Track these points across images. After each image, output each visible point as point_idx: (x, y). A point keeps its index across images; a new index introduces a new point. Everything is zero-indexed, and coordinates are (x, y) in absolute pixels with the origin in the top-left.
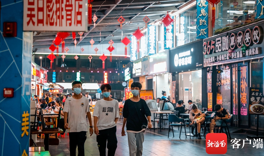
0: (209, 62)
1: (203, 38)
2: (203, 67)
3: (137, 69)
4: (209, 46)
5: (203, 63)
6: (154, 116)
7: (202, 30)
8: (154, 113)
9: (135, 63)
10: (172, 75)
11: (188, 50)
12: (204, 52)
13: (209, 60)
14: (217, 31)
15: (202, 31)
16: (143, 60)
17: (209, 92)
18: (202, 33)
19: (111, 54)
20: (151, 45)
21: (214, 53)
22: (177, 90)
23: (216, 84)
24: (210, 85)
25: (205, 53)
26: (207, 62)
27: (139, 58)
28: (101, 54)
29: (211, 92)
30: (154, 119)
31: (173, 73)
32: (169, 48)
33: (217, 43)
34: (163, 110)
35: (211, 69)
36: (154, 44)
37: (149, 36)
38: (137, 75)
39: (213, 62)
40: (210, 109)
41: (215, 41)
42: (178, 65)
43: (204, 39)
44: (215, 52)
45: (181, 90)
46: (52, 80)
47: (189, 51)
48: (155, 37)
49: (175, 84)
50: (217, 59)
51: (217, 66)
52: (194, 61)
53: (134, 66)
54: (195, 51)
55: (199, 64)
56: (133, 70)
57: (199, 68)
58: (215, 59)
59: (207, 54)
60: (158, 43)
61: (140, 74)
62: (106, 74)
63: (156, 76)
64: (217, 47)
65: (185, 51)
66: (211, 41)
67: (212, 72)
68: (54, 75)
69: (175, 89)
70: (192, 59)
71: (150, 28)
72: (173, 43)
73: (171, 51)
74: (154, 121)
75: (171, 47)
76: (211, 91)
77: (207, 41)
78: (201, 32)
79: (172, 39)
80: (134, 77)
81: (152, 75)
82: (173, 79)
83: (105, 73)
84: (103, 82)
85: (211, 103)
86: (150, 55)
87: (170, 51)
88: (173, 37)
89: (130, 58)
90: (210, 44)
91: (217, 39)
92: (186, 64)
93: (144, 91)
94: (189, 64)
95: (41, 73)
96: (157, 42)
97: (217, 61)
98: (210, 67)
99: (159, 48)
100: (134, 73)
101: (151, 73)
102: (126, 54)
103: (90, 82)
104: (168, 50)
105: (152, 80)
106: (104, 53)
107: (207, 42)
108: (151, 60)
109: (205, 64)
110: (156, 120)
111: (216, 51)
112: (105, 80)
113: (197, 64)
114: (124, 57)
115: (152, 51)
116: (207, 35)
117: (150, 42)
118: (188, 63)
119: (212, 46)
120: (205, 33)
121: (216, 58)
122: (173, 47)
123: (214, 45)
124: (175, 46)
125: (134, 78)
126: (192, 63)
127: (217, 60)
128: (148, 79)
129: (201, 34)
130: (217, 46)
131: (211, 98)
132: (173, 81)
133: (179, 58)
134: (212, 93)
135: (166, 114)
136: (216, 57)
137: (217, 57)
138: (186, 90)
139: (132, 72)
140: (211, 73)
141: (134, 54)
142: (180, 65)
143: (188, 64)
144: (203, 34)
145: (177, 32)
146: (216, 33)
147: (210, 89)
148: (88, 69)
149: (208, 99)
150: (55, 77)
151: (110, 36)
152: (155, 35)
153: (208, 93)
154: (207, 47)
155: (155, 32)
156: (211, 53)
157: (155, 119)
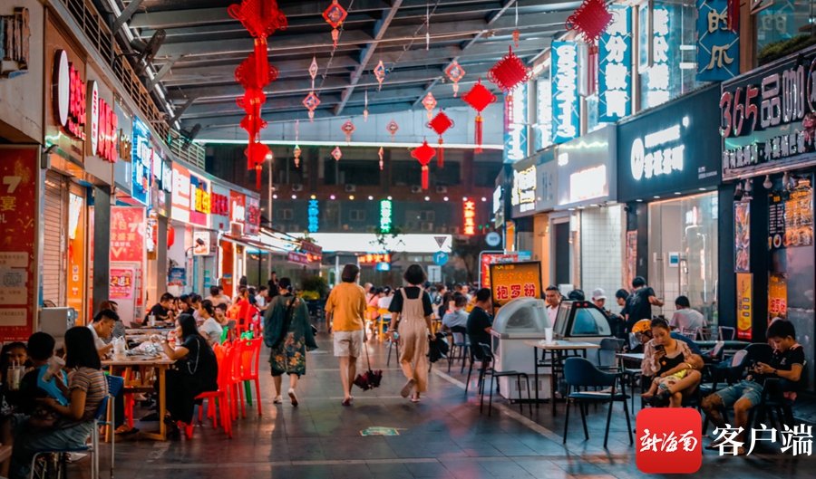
0: (740, 163)
1: (720, 79)
2: (722, 182)
3: (524, 191)
4: (738, 107)
5: (718, 167)
6: (536, 359)
7: (715, 49)
8: (536, 348)
9: (518, 172)
10: (626, 209)
11: (673, 124)
12: (724, 128)
13: (740, 158)
14: (766, 53)
15: (718, 52)
16: (539, 162)
17: (742, 271)
18: (716, 62)
19: (441, 142)
20: (562, 109)
21: (755, 130)
22: (641, 261)
23: (767, 241)
24: (745, 246)
25: (728, 131)
26: (733, 163)
27: (531, 152)
28: (416, 142)
29: (746, 272)
30: (537, 366)
31: (628, 203)
32: (615, 118)
33: (765, 95)
34: (571, 334)
35: (747, 187)
36: (573, 104)
37: (557, 79)
38: (523, 209)
39: (753, 163)
40: (744, 331)
41: (759, 86)
42: (644, 173)
43: (723, 83)
44: (759, 128)
45: (655, 260)
46: (308, 224)
47: (677, 128)
48: (576, 81)
49: (635, 242)
50: (764, 154)
51: (767, 179)
52: (693, 159)
53: (515, 181)
54: (693, 127)
55: (707, 171)
56: (514, 192)
57: (708, 183)
58: (759, 151)
59: (731, 135)
60: (585, 102)
61: (531, 207)
62: (470, 205)
63: (578, 215)
64: (766, 110)
65: (665, 128)
66: (745, 89)
67: (751, 198)
68: (313, 211)
69: (635, 259)
70: (687, 154)
71: (560, 51)
72: (631, 101)
73: (623, 129)
74: (536, 375)
75: (621, 113)
76: (747, 268)
77: (731, 88)
78: (714, 59)
79: (625, 85)
80: (515, 215)
81: (565, 210)
82: (630, 226)
83: (467, 204)
84: (462, 231)
85: (750, 311)
86: (560, 141)
87: (618, 128)
88: (629, 80)
89: (505, 154)
90: (742, 100)
91: (766, 81)
92: (668, 171)
93: (507, 267)
94: (678, 170)
95: (235, 203)
96: (581, 98)
97: (766, 161)
98: (743, 182)
99: (589, 119)
100: (514, 202)
101: (563, 202)
102: (479, 141)
103: (423, 229)
104: (612, 123)
105: (567, 225)
106: (427, 139)
107: (734, 93)
108: (563, 160)
109: (728, 171)
110: (541, 371)
111: (764, 124)
112: (466, 224)
113: (700, 170)
114: (473, 150)
115: (568, 129)
116: (736, 67)
117: (559, 98)
118: (675, 168)
119: (750, 107)
120: (729, 60)
121: (763, 149)
122: (629, 111)
123: (757, 100)
124: (636, 111)
125: (516, 220)
126: (686, 166)
127: (766, 157)
128: (556, 222)
129: (711, 66)
130: (764, 104)
131: (748, 294)
132: (628, 230)
133: (647, 151)
134: (750, 276)
135: (575, 350)
136: (761, 146)
137: (764, 144)
138: (674, 260)
139: (510, 201)
140: (748, 204)
141: (516, 142)
142: (648, 176)
143: (673, 170)
144: (720, 64)
145: (643, 61)
146: (765, 60)
147: (744, 259)
148: (416, 189)
149: (739, 294)
150: (317, 216)
151: (437, 84)
152: (575, 76)
153: (739, 275)
154: (731, 111)
155: (574, 64)
156: (745, 131)
157: (539, 368)
